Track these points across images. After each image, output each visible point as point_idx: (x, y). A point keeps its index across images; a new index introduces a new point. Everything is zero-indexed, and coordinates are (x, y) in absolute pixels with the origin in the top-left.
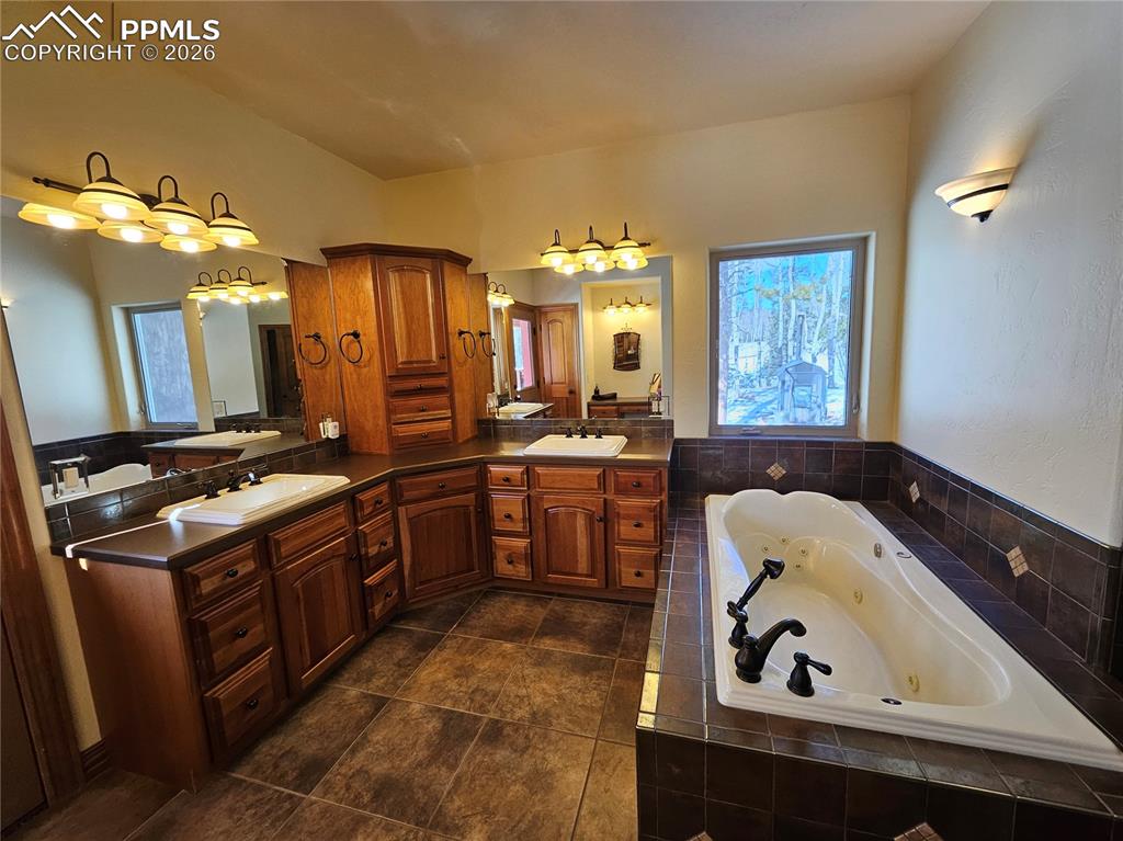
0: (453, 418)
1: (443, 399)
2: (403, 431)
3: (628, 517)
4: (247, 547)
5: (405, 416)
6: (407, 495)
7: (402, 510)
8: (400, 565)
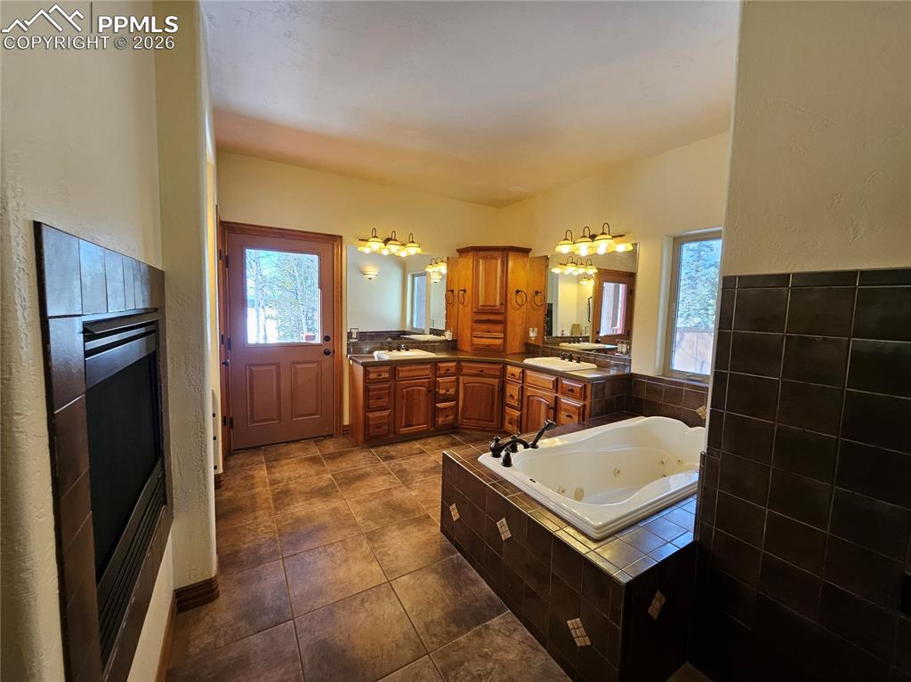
0: (505, 339)
1: (499, 327)
2: (476, 341)
3: (565, 410)
4: (387, 368)
5: (478, 333)
6: (465, 371)
7: (461, 378)
8: (457, 405)
